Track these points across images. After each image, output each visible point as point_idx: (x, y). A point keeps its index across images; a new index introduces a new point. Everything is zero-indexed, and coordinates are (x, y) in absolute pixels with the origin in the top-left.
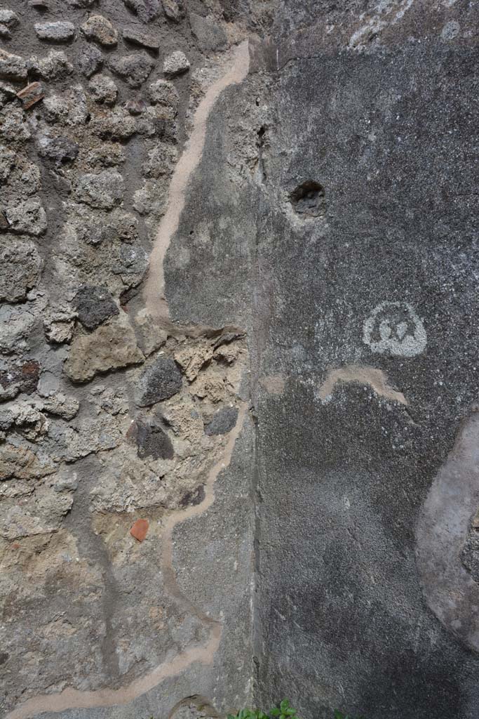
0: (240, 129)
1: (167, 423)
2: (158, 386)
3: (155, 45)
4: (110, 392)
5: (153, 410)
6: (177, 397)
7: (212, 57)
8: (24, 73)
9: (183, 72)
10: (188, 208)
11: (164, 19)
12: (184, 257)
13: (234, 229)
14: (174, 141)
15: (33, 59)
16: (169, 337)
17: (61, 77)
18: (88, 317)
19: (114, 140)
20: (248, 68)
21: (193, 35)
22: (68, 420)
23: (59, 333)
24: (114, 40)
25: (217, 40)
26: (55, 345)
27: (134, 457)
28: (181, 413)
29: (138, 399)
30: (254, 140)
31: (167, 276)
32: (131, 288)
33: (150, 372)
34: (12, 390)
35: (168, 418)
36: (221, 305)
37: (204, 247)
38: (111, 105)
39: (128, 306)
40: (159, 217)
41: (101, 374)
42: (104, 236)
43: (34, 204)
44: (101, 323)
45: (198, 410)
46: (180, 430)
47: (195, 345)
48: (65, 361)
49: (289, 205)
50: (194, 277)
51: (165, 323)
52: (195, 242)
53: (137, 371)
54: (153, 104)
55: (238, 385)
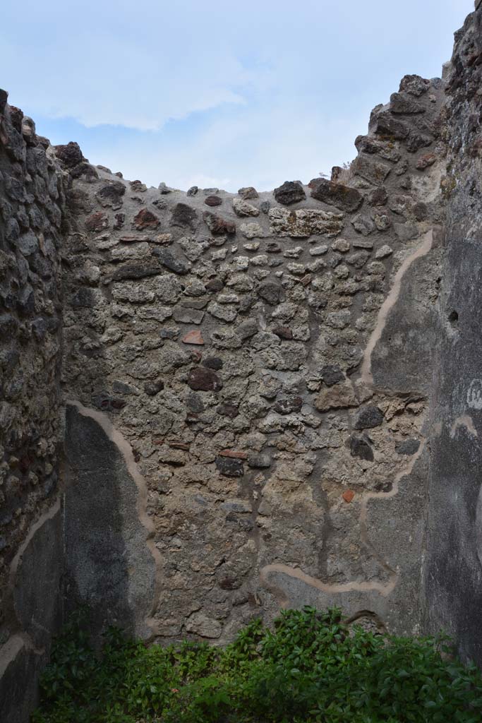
0: (424, 281)
1: (371, 442)
2: (366, 419)
3: (370, 246)
4: (338, 418)
5: (363, 432)
6: (378, 428)
7: (409, 243)
8: (304, 271)
9: (387, 256)
10: (388, 326)
11: (377, 231)
12: (384, 352)
13: (420, 337)
14: (382, 292)
15: (308, 265)
16: (374, 394)
17: (321, 270)
18: (327, 380)
19: (346, 295)
20: (430, 246)
21: (396, 235)
22: (315, 429)
23: (313, 386)
24: (347, 249)
25: (412, 233)
26: (311, 392)
27: (348, 455)
28: (380, 437)
29: (354, 424)
30: (434, 286)
31: (373, 362)
32: (353, 367)
33: (361, 412)
34: (288, 409)
35: (371, 438)
36: (409, 379)
37: (398, 347)
38: (346, 279)
39: (351, 376)
40: (370, 332)
41: (333, 409)
42: (338, 341)
43: (305, 327)
44: (335, 383)
45: (392, 437)
46: (378, 446)
47: (391, 400)
48: (315, 400)
49: (449, 323)
50: (391, 363)
51: (372, 387)
52: (392, 344)
53: (355, 410)
54: (369, 274)
55: (421, 427)
